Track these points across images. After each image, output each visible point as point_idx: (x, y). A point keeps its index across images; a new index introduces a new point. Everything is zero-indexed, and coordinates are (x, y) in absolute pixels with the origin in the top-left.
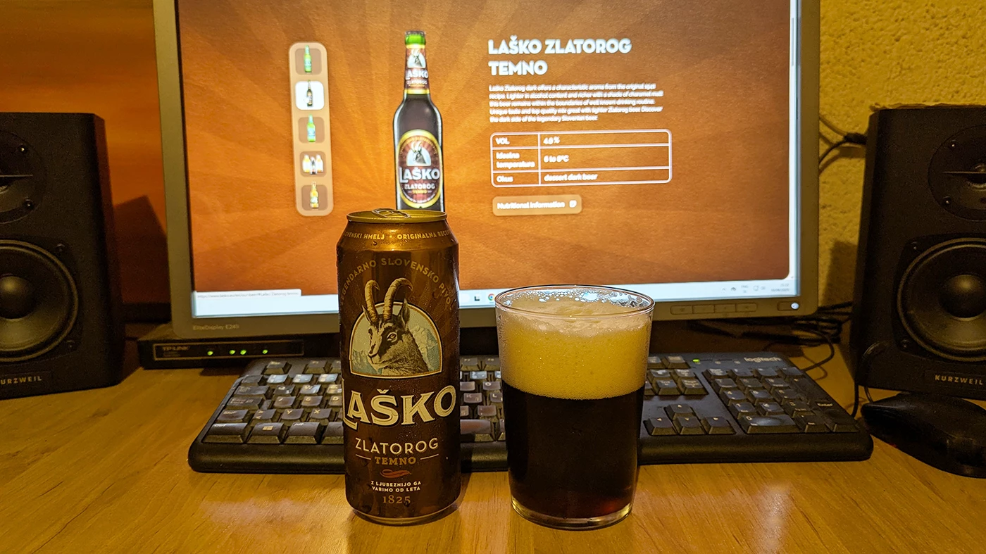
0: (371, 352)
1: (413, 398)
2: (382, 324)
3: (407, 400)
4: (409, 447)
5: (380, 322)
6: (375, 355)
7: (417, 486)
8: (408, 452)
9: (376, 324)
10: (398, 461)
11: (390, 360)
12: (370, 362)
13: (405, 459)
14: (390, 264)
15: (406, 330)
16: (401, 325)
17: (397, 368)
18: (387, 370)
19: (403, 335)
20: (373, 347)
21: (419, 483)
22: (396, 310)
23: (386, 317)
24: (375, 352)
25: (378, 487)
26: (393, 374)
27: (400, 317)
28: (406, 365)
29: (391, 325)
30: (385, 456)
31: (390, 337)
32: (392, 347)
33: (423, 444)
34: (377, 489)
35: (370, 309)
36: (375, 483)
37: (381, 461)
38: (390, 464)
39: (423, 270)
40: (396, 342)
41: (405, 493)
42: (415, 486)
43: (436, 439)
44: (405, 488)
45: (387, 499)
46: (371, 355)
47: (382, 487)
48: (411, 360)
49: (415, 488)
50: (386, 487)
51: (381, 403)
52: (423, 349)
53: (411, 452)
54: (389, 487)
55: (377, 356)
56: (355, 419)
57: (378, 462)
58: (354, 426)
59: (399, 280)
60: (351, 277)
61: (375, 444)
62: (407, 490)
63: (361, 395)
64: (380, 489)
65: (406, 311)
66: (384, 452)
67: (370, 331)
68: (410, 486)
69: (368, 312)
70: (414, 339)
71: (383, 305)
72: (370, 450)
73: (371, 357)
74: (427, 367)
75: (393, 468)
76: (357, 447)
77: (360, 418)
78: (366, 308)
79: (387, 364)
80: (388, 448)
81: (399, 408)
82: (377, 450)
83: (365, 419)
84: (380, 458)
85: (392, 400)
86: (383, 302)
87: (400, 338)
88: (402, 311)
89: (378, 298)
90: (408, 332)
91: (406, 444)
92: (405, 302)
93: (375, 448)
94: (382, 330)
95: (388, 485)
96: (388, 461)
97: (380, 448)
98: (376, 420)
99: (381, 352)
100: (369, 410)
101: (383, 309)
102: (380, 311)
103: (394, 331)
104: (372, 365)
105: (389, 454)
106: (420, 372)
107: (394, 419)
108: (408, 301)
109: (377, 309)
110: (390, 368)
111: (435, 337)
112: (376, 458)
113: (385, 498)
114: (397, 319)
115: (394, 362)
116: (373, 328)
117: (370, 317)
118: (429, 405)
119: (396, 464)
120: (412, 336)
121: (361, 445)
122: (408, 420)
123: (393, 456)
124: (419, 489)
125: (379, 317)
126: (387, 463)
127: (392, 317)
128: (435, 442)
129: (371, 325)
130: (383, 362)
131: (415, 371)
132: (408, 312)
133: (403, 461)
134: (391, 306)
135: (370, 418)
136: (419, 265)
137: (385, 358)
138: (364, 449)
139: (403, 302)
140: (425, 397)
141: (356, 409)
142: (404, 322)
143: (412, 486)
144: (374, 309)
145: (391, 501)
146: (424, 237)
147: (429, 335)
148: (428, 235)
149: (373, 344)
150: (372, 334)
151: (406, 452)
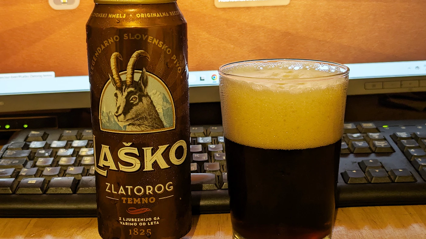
0: (117, 112)
1: (152, 149)
2: (125, 88)
3: (148, 151)
4: (149, 189)
5: (124, 87)
6: (120, 115)
7: (156, 221)
8: (149, 193)
9: (120, 89)
10: (141, 201)
11: (133, 118)
12: (116, 120)
13: (147, 198)
14: (130, 38)
15: (145, 93)
16: (141, 90)
17: (139, 125)
18: (131, 126)
19: (143, 98)
20: (118, 108)
21: (158, 218)
22: (137, 77)
23: (128, 83)
24: (120, 111)
25: (125, 222)
26: (136, 130)
27: (141, 83)
28: (146, 123)
29: (132, 89)
30: (130, 197)
31: (132, 100)
32: (135, 108)
33: (161, 187)
34: (124, 224)
35: (115, 76)
36: (122, 219)
37: (127, 201)
38: (135, 203)
39: (158, 43)
40: (137, 104)
41: (147, 227)
42: (155, 221)
43: (171, 183)
44: (147, 222)
45: (133, 232)
46: (117, 114)
47: (128, 222)
48: (150, 118)
49: (155, 222)
50: (131, 222)
51: (126, 154)
52: (160, 110)
53: (151, 193)
54: (134, 222)
55: (122, 116)
56: (105, 168)
57: (124, 202)
58: (104, 173)
59: (139, 51)
60: (99, 50)
61: (122, 188)
62: (149, 224)
63: (109, 148)
64: (127, 224)
65: (145, 77)
66: (129, 194)
67: (116, 95)
68: (151, 221)
69: (113, 79)
70: (152, 102)
71: (126, 73)
72: (118, 192)
73: (117, 116)
74: (163, 125)
75: (137, 206)
76: (107, 190)
77: (109, 167)
78: (112, 76)
79: (130, 122)
80: (132, 190)
81: (141, 157)
82: (124, 192)
83: (113, 167)
84: (126, 198)
85: (135, 151)
86: (126, 70)
87: (141, 100)
88: (142, 77)
89: (121, 67)
90: (147, 96)
91: (147, 187)
92: (144, 70)
93: (122, 191)
94: (125, 94)
95: (133, 220)
96: (133, 201)
97: (126, 190)
98: (123, 168)
99: (126, 112)
100: (116, 160)
101: (126, 76)
102: (123, 78)
103: (135, 94)
104: (118, 123)
105: (133, 195)
106: (157, 128)
107: (137, 167)
108: (146, 69)
109: (121, 77)
110: (133, 124)
111: (169, 100)
112: (122, 198)
113: (130, 230)
114: (138, 85)
115: (136, 120)
116: (118, 92)
117: (115, 83)
118: (165, 155)
119: (139, 203)
120: (150, 98)
121: (110, 189)
122: (148, 167)
123: (137, 197)
124: (158, 223)
125: (123, 83)
126: (132, 203)
127: (133, 83)
128: (170, 185)
129: (117, 90)
130: (127, 120)
131: (153, 127)
132: (147, 78)
133: (145, 200)
134: (133, 74)
135: (117, 166)
136: (155, 39)
137: (129, 116)
138: (113, 192)
139: (142, 70)
140: (162, 148)
141: (106, 159)
142: (143, 87)
143: (153, 220)
144: (119, 76)
145: (136, 233)
146: (158, 16)
147: (164, 98)
148: (162, 15)
149: (118, 105)
150: (117, 97)
151: (147, 193)
